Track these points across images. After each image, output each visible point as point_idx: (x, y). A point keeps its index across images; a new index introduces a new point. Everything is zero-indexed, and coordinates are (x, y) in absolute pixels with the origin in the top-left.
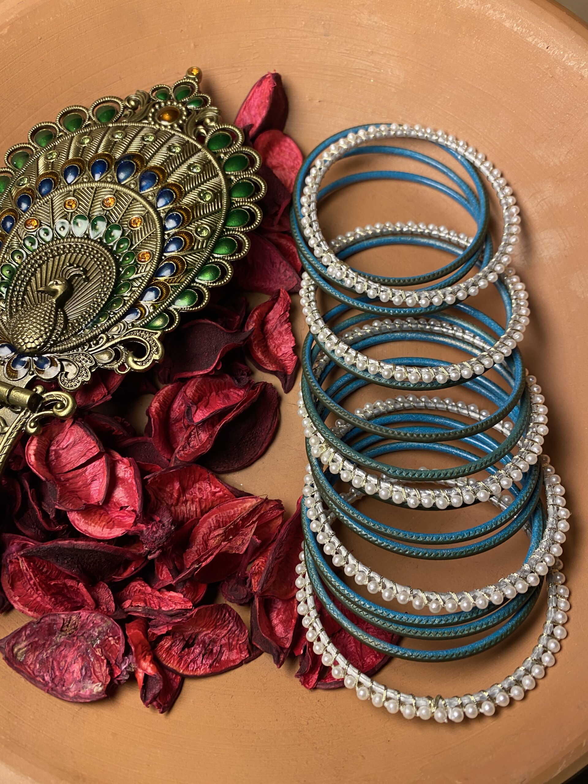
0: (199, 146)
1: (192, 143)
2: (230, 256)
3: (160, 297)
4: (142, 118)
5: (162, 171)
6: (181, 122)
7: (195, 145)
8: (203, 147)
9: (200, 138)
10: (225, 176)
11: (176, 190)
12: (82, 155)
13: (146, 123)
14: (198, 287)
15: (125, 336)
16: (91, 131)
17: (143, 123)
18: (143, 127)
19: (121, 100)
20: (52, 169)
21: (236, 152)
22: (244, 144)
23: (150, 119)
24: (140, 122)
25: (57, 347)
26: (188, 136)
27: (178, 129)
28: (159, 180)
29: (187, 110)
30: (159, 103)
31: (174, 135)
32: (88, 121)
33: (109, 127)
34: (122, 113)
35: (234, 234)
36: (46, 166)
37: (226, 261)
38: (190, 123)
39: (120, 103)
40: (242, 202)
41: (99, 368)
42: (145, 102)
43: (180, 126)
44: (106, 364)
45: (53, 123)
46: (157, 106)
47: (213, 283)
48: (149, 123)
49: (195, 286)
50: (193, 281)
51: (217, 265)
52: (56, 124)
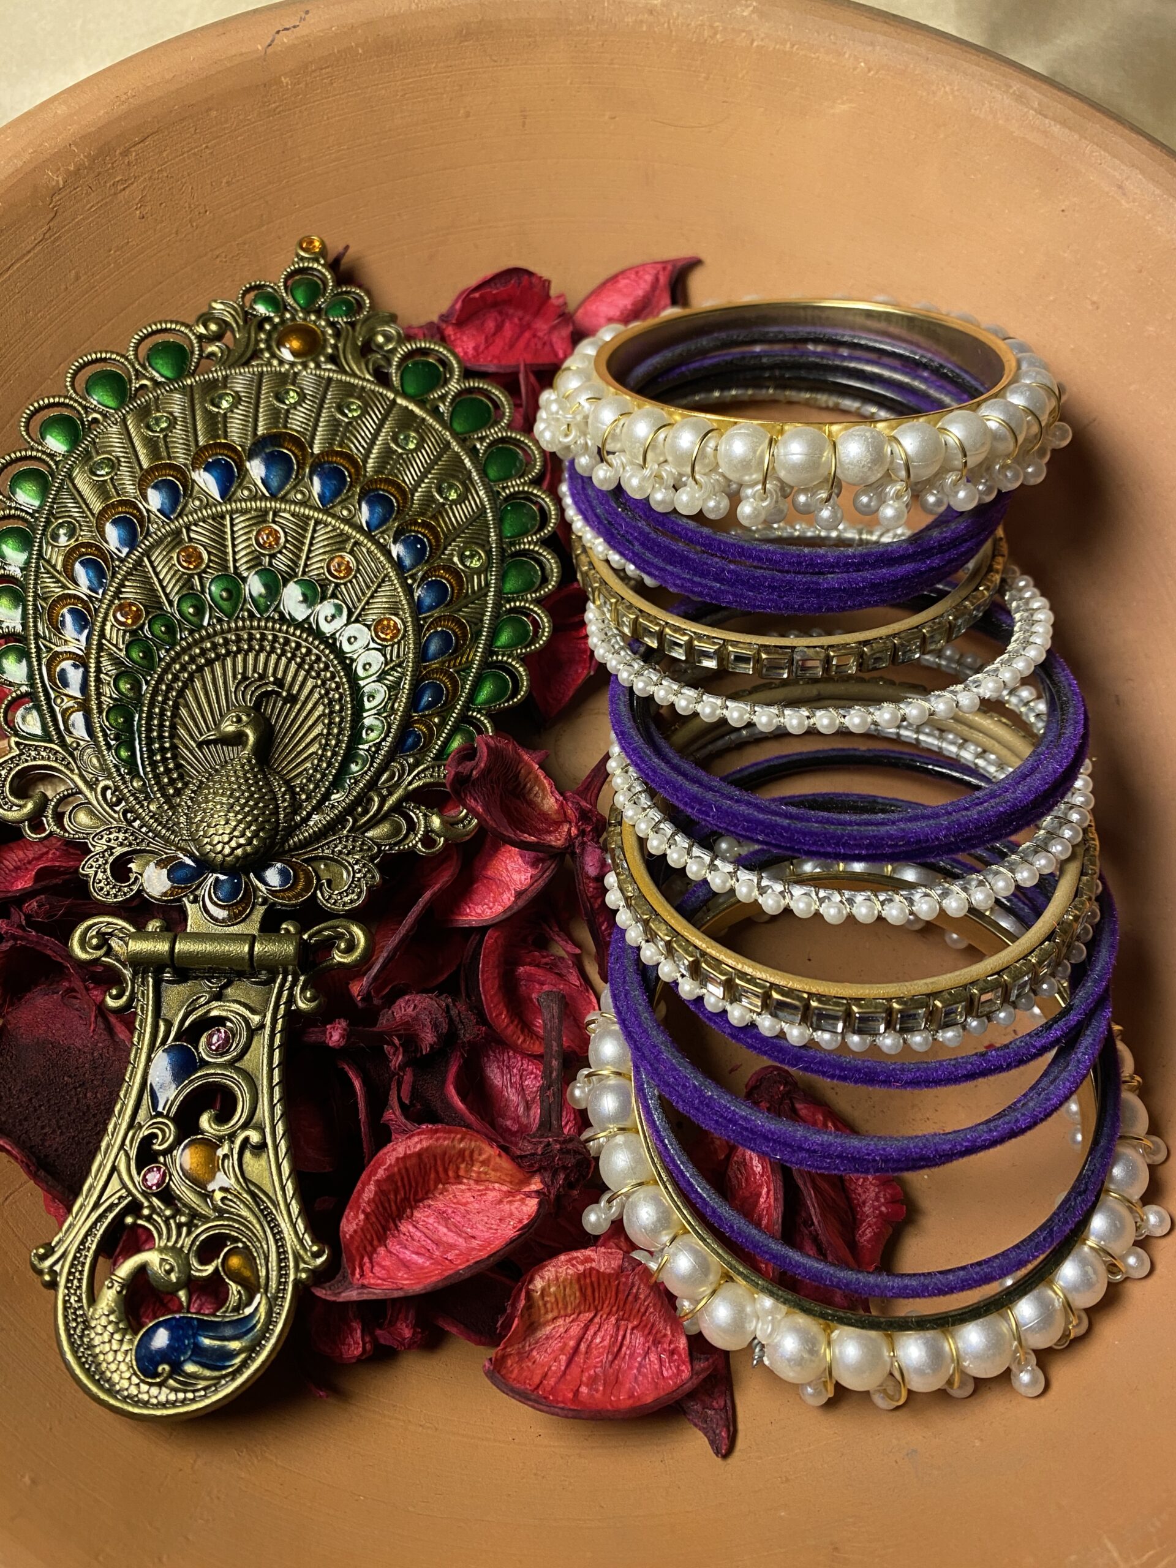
0: (391, 395)
1: (373, 391)
2: (535, 592)
3: (447, 698)
4: (249, 354)
5: (350, 458)
6: (330, 351)
7: (381, 394)
8: (396, 393)
9: (382, 378)
10: (462, 441)
11: (393, 490)
12: (168, 453)
13: (262, 365)
14: (501, 661)
15: (410, 783)
16: (157, 398)
17: (257, 366)
18: (261, 374)
19: (187, 326)
20: (119, 495)
21: (459, 394)
22: (467, 374)
23: (267, 355)
24: (246, 364)
25: (292, 838)
26: (354, 375)
27: (329, 366)
28: (350, 476)
29: (332, 325)
30: (268, 319)
31: (330, 379)
32: (137, 379)
33: (191, 386)
34: (201, 350)
35: (524, 550)
36: (101, 489)
37: (533, 602)
38: (348, 351)
39: (187, 331)
40: (513, 486)
41: (386, 855)
42: (241, 323)
43: (333, 359)
44: (396, 844)
45: (66, 397)
46: (268, 327)
47: (526, 647)
48: (269, 364)
49: (497, 661)
50: (489, 651)
51: (517, 613)
52: (71, 398)
